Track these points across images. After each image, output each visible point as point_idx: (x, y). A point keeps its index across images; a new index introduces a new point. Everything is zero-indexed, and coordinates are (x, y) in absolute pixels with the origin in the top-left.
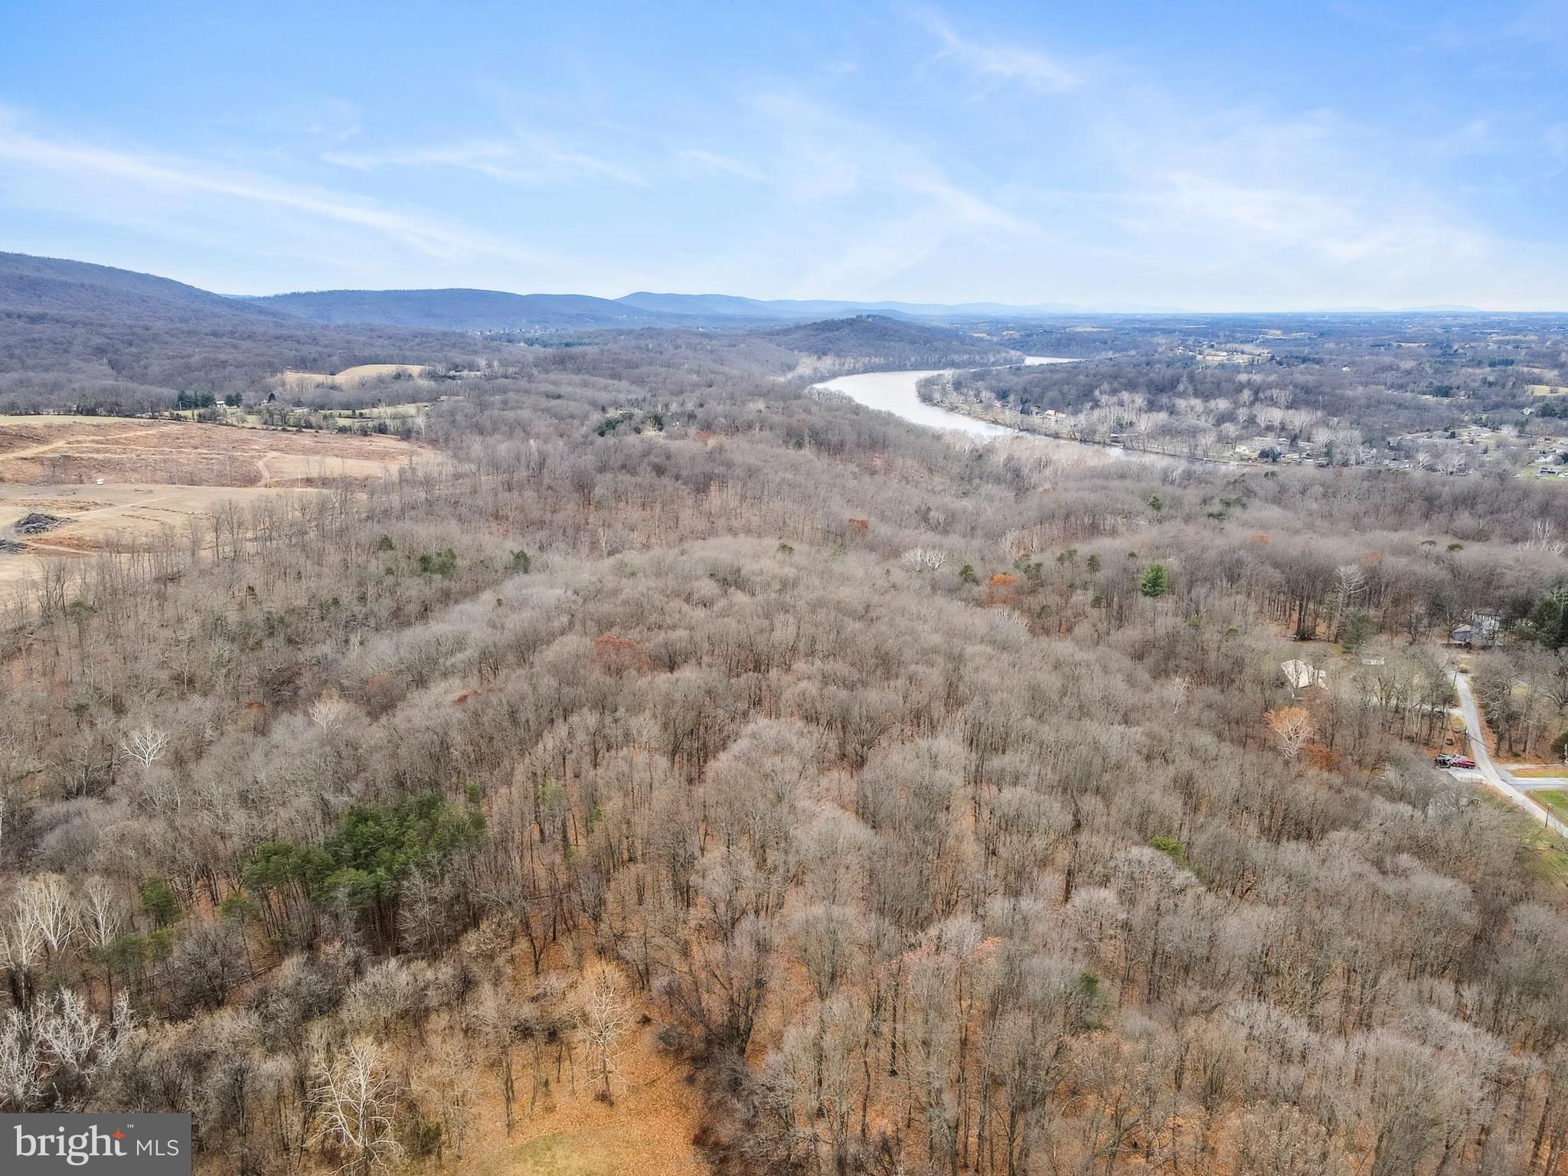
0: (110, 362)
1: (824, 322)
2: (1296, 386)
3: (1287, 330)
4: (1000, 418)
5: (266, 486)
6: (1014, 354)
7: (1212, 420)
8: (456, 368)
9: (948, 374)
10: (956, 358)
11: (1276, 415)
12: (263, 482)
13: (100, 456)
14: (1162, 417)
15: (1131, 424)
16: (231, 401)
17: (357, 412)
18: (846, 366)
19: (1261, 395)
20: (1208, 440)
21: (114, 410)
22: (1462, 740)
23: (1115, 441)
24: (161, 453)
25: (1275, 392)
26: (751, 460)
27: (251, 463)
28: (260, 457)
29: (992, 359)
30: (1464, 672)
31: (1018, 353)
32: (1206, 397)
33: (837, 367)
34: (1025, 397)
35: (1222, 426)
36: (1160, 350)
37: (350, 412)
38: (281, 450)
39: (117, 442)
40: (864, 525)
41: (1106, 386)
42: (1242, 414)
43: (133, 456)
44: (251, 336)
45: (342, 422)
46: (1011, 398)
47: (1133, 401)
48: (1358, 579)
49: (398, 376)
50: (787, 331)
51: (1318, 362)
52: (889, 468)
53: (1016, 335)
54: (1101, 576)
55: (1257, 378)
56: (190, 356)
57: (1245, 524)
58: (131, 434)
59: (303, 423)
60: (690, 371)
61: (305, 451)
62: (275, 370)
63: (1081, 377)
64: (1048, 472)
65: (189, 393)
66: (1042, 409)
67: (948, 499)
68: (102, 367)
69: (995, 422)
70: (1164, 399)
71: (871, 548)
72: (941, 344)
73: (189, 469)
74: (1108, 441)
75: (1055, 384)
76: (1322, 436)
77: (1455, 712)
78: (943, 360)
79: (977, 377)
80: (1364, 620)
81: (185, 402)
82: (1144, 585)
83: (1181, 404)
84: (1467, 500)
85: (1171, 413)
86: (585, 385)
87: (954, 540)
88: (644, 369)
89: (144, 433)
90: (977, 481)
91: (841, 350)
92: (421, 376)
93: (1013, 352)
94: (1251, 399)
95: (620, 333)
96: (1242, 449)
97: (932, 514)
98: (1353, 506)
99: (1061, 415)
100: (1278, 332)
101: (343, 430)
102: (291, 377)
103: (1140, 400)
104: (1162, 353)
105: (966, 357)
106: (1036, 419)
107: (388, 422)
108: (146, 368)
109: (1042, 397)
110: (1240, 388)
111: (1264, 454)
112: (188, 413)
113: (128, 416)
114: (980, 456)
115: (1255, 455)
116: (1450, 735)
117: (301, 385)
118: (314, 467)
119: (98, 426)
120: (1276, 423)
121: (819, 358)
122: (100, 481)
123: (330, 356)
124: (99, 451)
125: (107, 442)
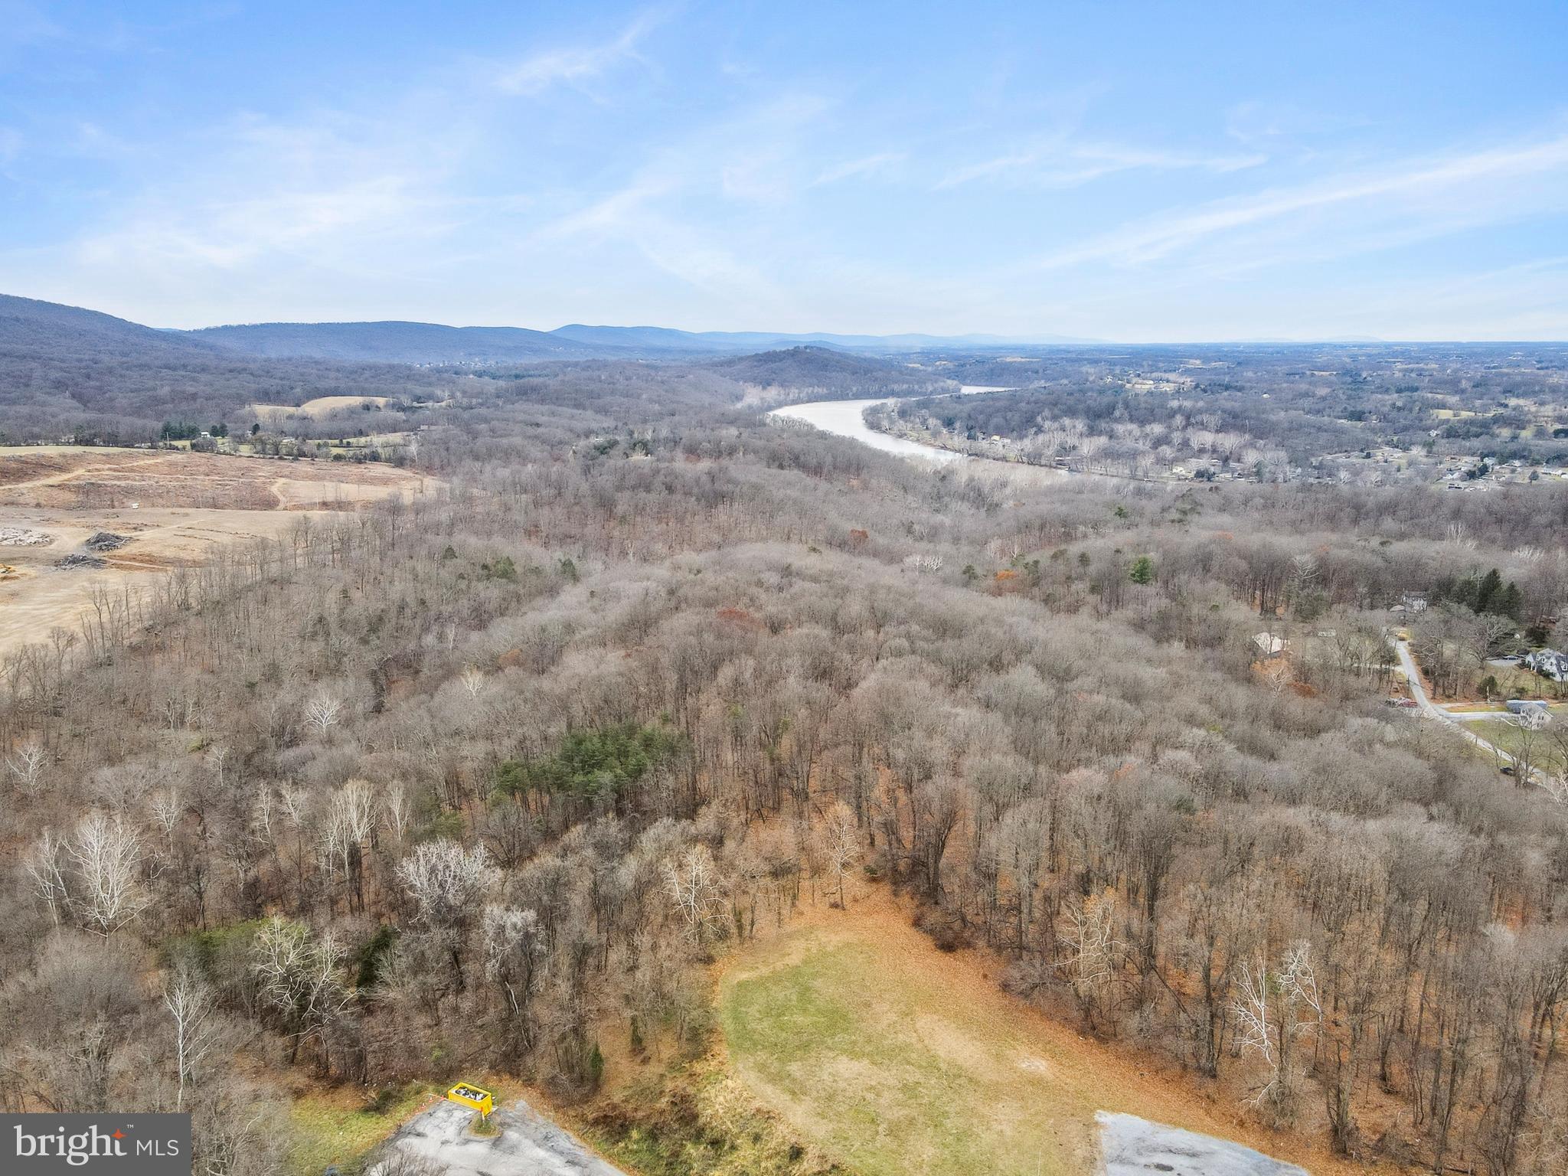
0: (73, 396)
1: (765, 354)
2: (1224, 411)
3: (1206, 359)
4: (949, 443)
5: (285, 509)
6: (951, 383)
7: (1149, 444)
8: (418, 399)
9: (891, 402)
10: (896, 387)
11: (1207, 438)
12: (281, 506)
13: (123, 483)
14: (1103, 440)
15: (1074, 448)
16: (215, 432)
17: (345, 441)
18: (791, 396)
19: (1193, 420)
20: (1147, 461)
21: (112, 440)
22: (1405, 688)
23: (1061, 464)
24: (177, 479)
25: (1205, 418)
26: (753, 479)
27: (265, 489)
28: (272, 484)
29: (930, 388)
30: (1403, 639)
31: (955, 382)
32: (1142, 423)
33: (782, 397)
34: (971, 423)
35: (1160, 449)
36: (1091, 379)
37: (337, 442)
38: (286, 477)
39: (132, 470)
40: (864, 534)
41: (1047, 413)
42: (1177, 437)
43: (150, 483)
44: (204, 369)
45: (335, 451)
46: (958, 425)
47: (1074, 427)
48: (1311, 566)
49: (367, 408)
50: (730, 363)
51: (1240, 389)
52: (866, 487)
53: (950, 365)
54: (1092, 569)
55: (1188, 404)
56: (154, 389)
57: (1204, 528)
58: (141, 463)
59: (295, 451)
60: (651, 401)
61: (309, 477)
62: (243, 401)
63: (1023, 404)
64: (1008, 491)
65: (175, 424)
66: (987, 434)
67: (924, 516)
68: (66, 400)
69: (944, 447)
70: (1103, 425)
71: (876, 554)
72: (880, 374)
73: (209, 494)
74: (1054, 464)
75: (998, 411)
76: (1251, 457)
77: (1398, 669)
78: (884, 389)
79: (924, 405)
80: (1318, 599)
81: (172, 433)
82: (1133, 575)
83: (1120, 428)
84: (1389, 508)
85: (1111, 437)
86: (553, 414)
87: (945, 547)
88: (609, 399)
89: (151, 462)
90: (946, 499)
91: (785, 381)
92: (387, 405)
93: (949, 382)
94: (1184, 423)
95: (566, 365)
96: (1179, 470)
97: (915, 526)
98: (1291, 514)
99: (1007, 441)
100: (1198, 362)
101: (338, 458)
102: (263, 411)
103: (1080, 425)
104: (1094, 382)
105: (905, 386)
106: (983, 444)
107: (380, 450)
108: (112, 400)
109: (987, 423)
110: (1172, 414)
111: (1200, 474)
112: (179, 443)
113: (127, 446)
114: (944, 477)
115: (1192, 475)
116: (1395, 685)
117: (273, 417)
118: (330, 491)
119: (107, 455)
120: (1208, 446)
121: (764, 388)
122: (135, 505)
123: (292, 388)
124: (119, 479)
125: (122, 470)
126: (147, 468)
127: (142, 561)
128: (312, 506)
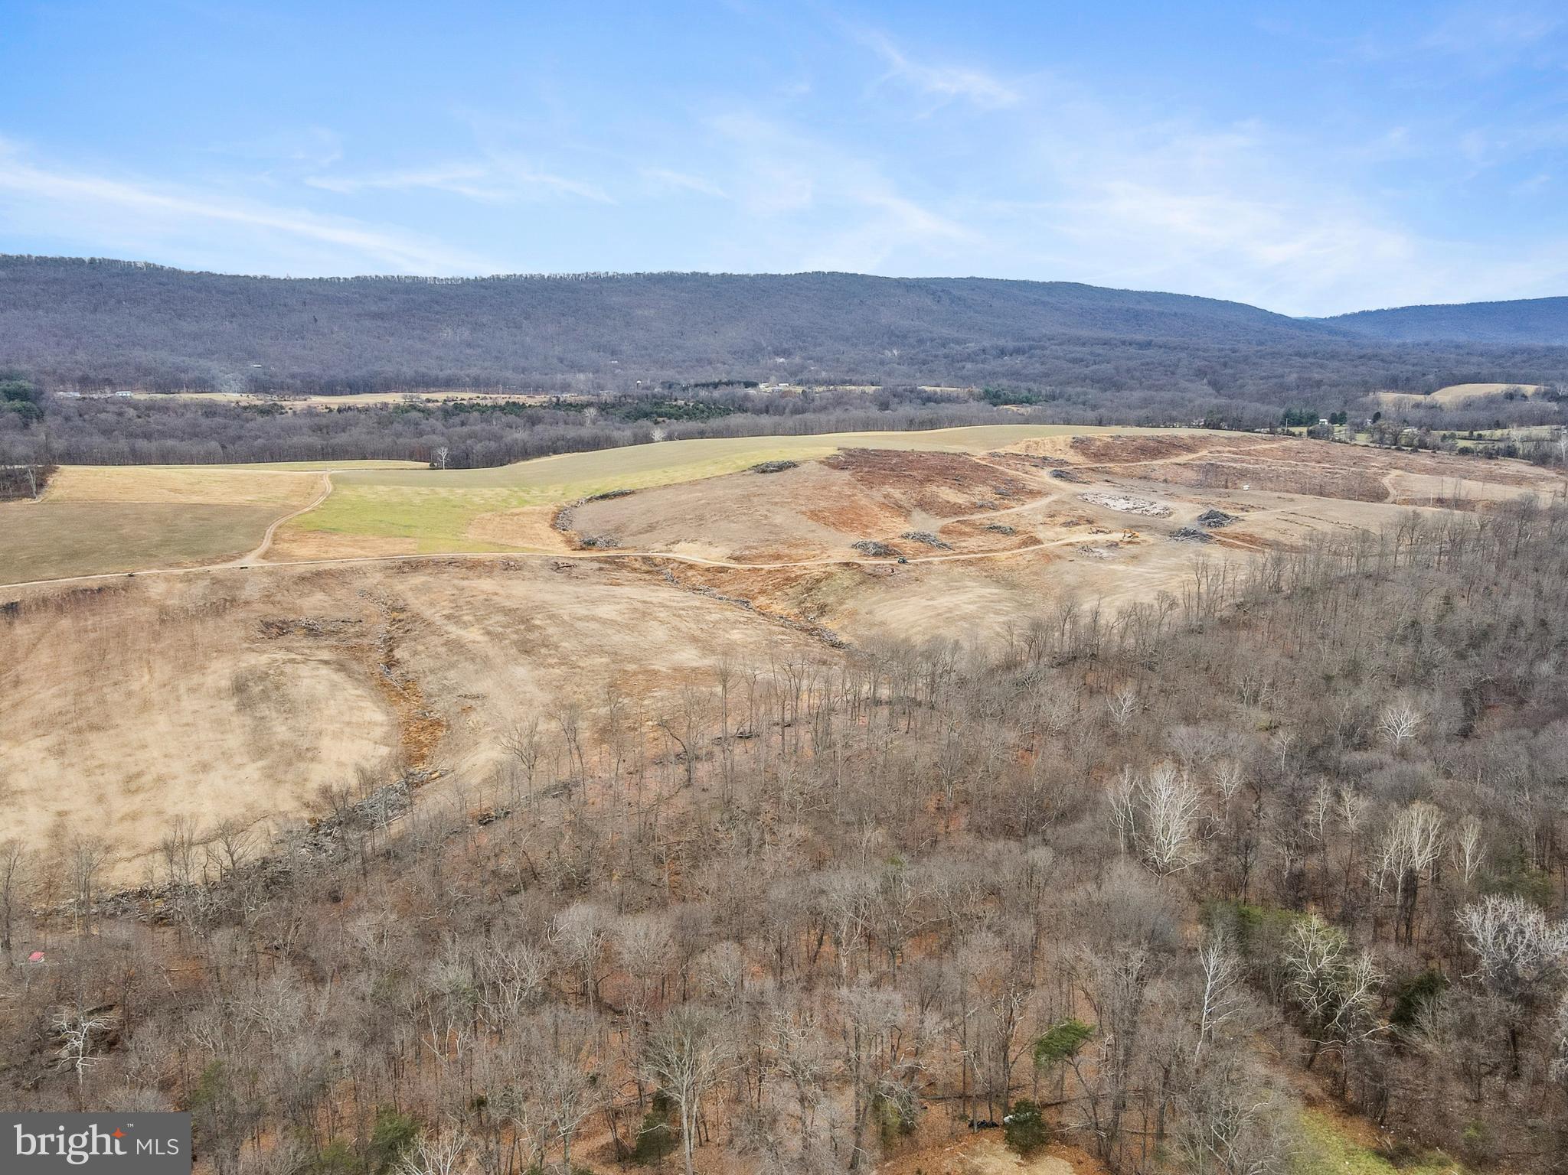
0: (1209, 383)
5: (1394, 502)
12: (1390, 499)
13: (1238, 466)
16: (1334, 420)
17: (1476, 433)
21: (1237, 424)
24: (1289, 465)
27: (1375, 480)
28: (1384, 475)
37: (1466, 433)
38: (1401, 468)
39: (1249, 453)
43: (1263, 466)
45: (1462, 444)
49: (1510, 396)
56: (1282, 376)
58: (1258, 447)
59: (1415, 442)
61: (1427, 470)
62: (1368, 387)
65: (1296, 411)
68: (1203, 387)
73: (1316, 481)
81: (1291, 419)
89: (1267, 446)
92: (1537, 396)
101: (1465, 451)
102: (1388, 398)
107: (1518, 445)
108: (1242, 386)
112: (1296, 430)
113: (1248, 431)
117: (1398, 405)
118: (1449, 487)
119: (1229, 438)
122: (1246, 487)
123: (1424, 375)
124: (1236, 461)
125: (1240, 453)
126: (1264, 452)
127: (1243, 541)
128: (1425, 502)
